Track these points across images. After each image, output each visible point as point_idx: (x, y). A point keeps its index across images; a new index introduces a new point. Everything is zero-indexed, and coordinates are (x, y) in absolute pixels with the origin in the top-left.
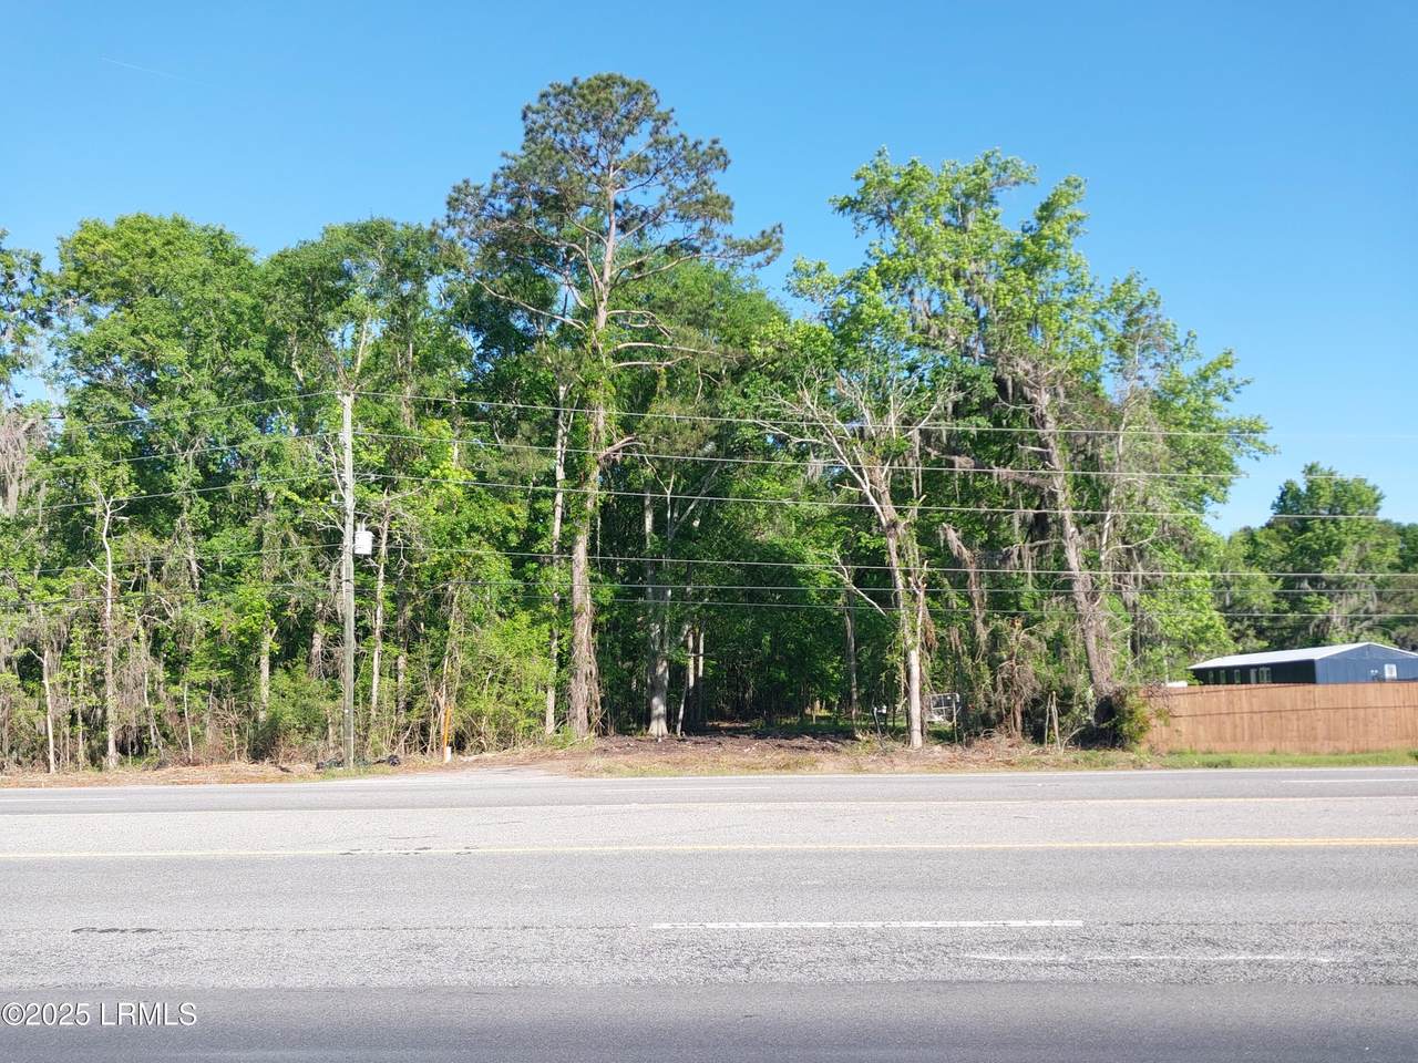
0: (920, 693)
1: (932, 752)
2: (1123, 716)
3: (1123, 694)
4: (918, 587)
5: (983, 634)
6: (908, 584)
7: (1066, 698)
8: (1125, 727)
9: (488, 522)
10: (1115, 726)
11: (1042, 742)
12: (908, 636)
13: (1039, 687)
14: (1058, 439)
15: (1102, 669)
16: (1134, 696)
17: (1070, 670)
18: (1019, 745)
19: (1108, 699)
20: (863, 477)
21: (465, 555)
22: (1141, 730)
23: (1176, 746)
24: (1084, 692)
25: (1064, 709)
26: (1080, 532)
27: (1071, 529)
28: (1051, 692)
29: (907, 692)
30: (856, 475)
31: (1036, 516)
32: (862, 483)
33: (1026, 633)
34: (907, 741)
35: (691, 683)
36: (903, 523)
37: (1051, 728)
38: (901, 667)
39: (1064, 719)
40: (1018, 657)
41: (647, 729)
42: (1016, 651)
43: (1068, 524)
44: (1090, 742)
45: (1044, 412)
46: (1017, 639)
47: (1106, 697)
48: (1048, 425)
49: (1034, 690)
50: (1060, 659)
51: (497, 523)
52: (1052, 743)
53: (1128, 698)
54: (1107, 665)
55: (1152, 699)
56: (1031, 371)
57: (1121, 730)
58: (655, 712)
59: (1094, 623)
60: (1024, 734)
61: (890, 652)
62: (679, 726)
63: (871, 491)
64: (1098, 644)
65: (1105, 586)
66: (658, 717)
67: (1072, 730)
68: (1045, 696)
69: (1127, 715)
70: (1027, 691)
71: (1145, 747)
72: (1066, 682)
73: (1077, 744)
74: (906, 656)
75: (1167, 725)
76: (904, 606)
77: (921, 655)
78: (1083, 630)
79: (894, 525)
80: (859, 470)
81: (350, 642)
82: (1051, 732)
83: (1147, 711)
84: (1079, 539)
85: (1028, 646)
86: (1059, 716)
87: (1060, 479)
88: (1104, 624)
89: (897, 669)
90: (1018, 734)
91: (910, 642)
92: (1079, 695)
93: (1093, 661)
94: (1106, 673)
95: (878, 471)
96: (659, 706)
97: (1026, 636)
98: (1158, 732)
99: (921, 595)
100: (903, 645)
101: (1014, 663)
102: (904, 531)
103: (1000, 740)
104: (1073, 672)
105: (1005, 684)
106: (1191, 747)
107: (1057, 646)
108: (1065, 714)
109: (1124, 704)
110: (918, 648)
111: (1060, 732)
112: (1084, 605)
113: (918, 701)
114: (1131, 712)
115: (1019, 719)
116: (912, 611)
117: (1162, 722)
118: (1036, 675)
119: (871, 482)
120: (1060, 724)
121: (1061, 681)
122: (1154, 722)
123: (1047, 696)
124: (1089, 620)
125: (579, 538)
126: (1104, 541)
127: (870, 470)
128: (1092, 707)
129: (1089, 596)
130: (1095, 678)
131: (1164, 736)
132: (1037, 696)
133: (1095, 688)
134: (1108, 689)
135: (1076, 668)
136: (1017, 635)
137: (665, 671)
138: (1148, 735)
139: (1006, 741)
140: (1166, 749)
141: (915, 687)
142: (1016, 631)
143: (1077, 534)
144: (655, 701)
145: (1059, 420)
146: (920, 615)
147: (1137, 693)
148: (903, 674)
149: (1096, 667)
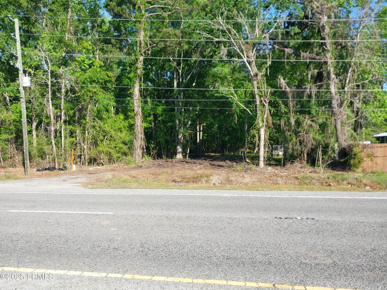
0: (264, 145)
1: (267, 170)
2: (351, 156)
3: (352, 147)
4: (265, 102)
5: (293, 121)
6: (261, 101)
7: (326, 148)
8: (352, 162)
9: (97, 78)
10: (347, 160)
11: (314, 166)
12: (260, 122)
13: (315, 143)
14: (330, 36)
15: (342, 136)
16: (357, 148)
17: (328, 137)
18: (305, 167)
19: (344, 149)
20: (243, 54)
21: (90, 91)
22: (359, 162)
23: (374, 169)
24: (334, 145)
25: (325, 152)
26: (337, 78)
27: (333, 76)
28: (320, 145)
29: (259, 146)
30: (241, 54)
31: (318, 73)
32: (243, 57)
33: (311, 121)
34: (258, 165)
35: (198, 141)
36: (260, 74)
37: (318, 160)
38: (257, 135)
39: (324, 157)
40: (306, 131)
41: (176, 157)
42: (306, 128)
43: (332, 74)
44: (335, 167)
45: (324, 25)
46: (306, 123)
47: (343, 148)
48: (326, 30)
49: (313, 145)
50: (324, 132)
51: (102, 79)
52: (318, 167)
53: (354, 148)
54: (345, 134)
55: (365, 149)
56: (320, 6)
57: (350, 162)
58: (178, 151)
59: (340, 116)
60: (307, 163)
61: (252, 129)
62: (188, 156)
63: (247, 61)
64: (341, 126)
65: (346, 101)
66: (179, 152)
67: (327, 162)
68: (317, 147)
69: (353, 156)
70: (309, 146)
71: (360, 170)
72: (326, 141)
73: (329, 167)
74: (259, 131)
75: (372, 160)
76: (259, 110)
77: (265, 130)
78: (335, 120)
79: (256, 75)
80: (242, 51)
81: (25, 123)
82: (319, 162)
83: (362, 154)
84: (337, 81)
85: (311, 126)
86: (322, 155)
87: (330, 54)
88: (345, 117)
89: (255, 136)
90: (305, 162)
91: (261, 125)
92: (331, 147)
93: (339, 132)
94: (344, 138)
95: (251, 52)
96: (179, 149)
97: (310, 122)
98: (367, 163)
99: (267, 105)
100: (258, 127)
101: (304, 134)
102: (261, 78)
103: (297, 165)
104: (329, 137)
105: (300, 142)
106: (382, 170)
107: (323, 127)
108: (325, 154)
109: (352, 151)
110: (264, 127)
111: (322, 162)
112: (336, 109)
113: (263, 148)
114: (355, 155)
115: (306, 156)
116: (262, 112)
117: (369, 159)
118: (313, 138)
119: (247, 57)
120: (323, 159)
121: (324, 141)
122: (365, 159)
123: (318, 147)
124: (338, 115)
125: (135, 85)
126: (347, 81)
127: (247, 52)
128: (337, 152)
129: (339, 106)
130: (339, 140)
131: (370, 165)
132: (313, 147)
133: (339, 144)
134: (345, 144)
135: (331, 135)
136: (307, 121)
137: (181, 137)
138: (362, 165)
139: (299, 165)
140: (370, 171)
141: (262, 143)
142: (306, 120)
143: (335, 78)
144: (178, 147)
145: (331, 28)
146: (266, 113)
147: (358, 146)
148: (257, 139)
149: (340, 135)
